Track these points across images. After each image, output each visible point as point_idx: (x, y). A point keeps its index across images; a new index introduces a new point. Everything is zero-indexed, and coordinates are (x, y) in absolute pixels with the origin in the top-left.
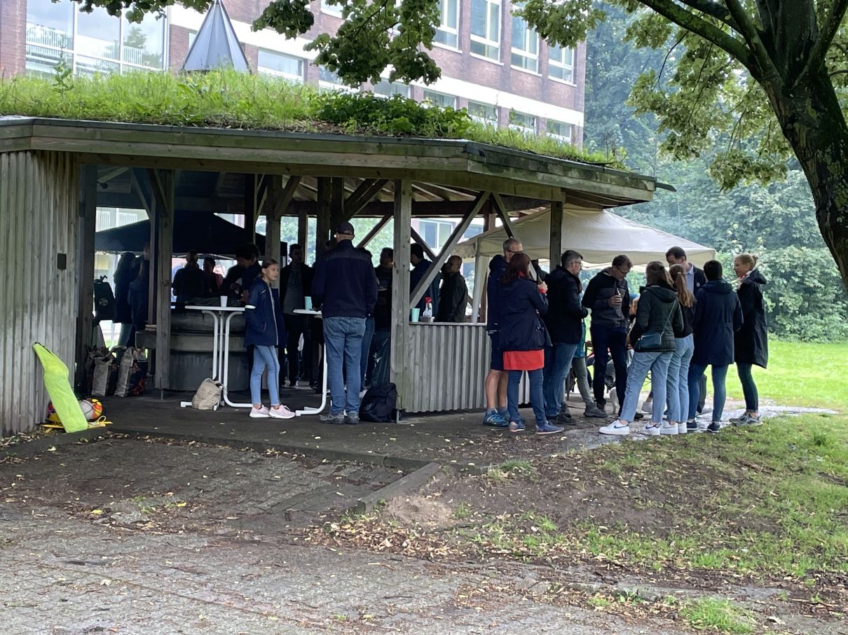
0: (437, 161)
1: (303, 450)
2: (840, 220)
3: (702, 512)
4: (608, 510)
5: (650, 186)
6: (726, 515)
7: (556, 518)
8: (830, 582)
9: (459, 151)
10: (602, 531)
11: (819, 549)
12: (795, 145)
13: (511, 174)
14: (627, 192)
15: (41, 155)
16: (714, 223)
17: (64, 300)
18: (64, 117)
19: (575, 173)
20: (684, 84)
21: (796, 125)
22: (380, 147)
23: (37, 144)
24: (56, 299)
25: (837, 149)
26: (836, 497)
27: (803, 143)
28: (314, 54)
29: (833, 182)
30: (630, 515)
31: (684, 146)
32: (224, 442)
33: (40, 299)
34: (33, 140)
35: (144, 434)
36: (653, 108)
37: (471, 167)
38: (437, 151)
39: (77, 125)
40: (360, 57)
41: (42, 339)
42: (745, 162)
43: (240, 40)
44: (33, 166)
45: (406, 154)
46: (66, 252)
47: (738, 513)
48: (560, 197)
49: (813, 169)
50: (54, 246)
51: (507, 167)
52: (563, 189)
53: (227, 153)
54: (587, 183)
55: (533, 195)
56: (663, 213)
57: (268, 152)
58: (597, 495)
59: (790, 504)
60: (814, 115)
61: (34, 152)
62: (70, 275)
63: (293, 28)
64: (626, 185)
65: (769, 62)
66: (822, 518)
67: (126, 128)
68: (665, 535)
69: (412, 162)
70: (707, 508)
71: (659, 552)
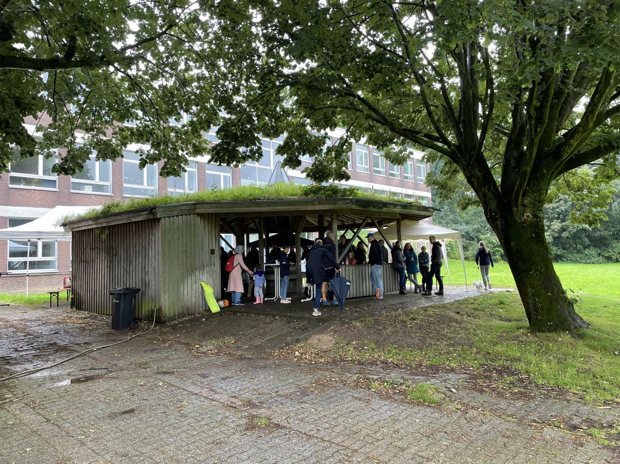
0: (340, 205)
1: (289, 317)
2: (493, 214)
3: (440, 337)
4: (399, 338)
5: (432, 210)
6: (450, 338)
7: (377, 342)
8: (490, 370)
9: (349, 201)
10: (395, 347)
11: (488, 353)
12: (473, 187)
13: (371, 209)
14: (422, 213)
15: (201, 215)
16: (481, 225)
17: (214, 265)
18: (207, 200)
19: (399, 207)
20: (444, 174)
21: (473, 179)
22: (319, 203)
23: (198, 211)
24: (211, 265)
25: (490, 187)
26: (501, 328)
27: (476, 186)
28: (305, 175)
29: (489, 200)
30: (409, 340)
31: (446, 196)
32: (263, 315)
33: (204, 266)
34: (197, 210)
35: (237, 312)
36: (434, 184)
37: (354, 207)
38: (340, 202)
39: (211, 203)
40: (321, 174)
41: (205, 280)
42: (469, 200)
43: (288, 175)
44: (198, 219)
45: (329, 204)
46: (214, 248)
47: (455, 337)
48: (400, 217)
49: (481, 195)
50: (209, 247)
51: (370, 207)
52: (400, 214)
53: (264, 209)
54: (405, 210)
55: (388, 217)
56: (463, 224)
57: (279, 207)
58: (395, 332)
59: (479, 332)
60: (479, 174)
61: (198, 214)
62: (216, 256)
63: (294, 165)
64: (421, 210)
65: (459, 156)
66: (493, 338)
67: (228, 203)
68: (421, 350)
69: (331, 207)
70: (442, 335)
71: (416, 357)
